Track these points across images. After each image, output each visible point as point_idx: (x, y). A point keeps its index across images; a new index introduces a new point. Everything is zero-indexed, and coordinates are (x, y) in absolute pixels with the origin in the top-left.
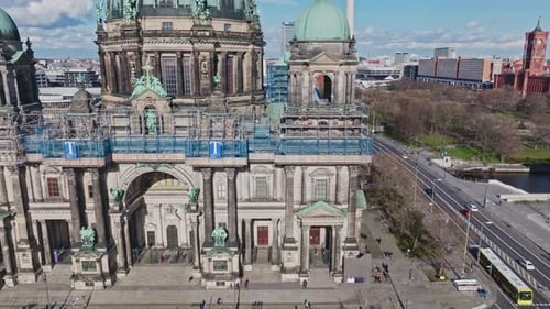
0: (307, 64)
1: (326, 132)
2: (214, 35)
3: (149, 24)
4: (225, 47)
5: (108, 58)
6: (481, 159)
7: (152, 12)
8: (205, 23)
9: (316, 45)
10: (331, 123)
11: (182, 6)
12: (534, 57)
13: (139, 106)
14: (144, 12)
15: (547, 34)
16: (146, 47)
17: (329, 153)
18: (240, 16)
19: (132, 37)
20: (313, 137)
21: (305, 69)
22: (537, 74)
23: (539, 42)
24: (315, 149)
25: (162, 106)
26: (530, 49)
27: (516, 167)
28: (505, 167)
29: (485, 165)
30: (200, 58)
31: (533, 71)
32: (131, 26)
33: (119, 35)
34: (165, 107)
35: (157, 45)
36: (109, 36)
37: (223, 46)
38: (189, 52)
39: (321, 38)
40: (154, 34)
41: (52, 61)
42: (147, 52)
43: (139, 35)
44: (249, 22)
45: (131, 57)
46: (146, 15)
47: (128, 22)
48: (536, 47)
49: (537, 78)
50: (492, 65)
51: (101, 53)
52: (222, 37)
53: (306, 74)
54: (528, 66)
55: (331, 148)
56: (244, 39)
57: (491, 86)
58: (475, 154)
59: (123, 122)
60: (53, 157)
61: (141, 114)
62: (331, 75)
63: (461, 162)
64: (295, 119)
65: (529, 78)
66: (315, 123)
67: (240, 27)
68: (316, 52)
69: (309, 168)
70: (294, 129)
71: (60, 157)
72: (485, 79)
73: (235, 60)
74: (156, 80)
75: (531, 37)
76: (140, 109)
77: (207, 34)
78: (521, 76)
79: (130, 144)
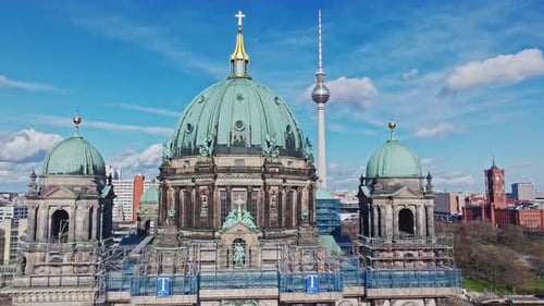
0: (390, 198)
1: (412, 264)
2: (282, 171)
3: (222, 161)
4: (290, 182)
5: (171, 193)
6: (493, 290)
7: (226, 150)
8: (276, 161)
9: (397, 181)
10: (415, 254)
11: (253, 146)
12: (496, 192)
13: (228, 239)
14: (218, 150)
15: (503, 171)
16: (219, 182)
17: (418, 286)
18: (299, 155)
19: (209, 172)
20: (399, 270)
21: (388, 203)
22: (502, 207)
23: (498, 178)
24: (406, 282)
25: (251, 239)
26: (491, 184)
27: (531, 299)
28: (520, 299)
29: (502, 298)
30: (270, 192)
31: (498, 204)
32: (208, 162)
33: (193, 170)
34: (254, 240)
35: (230, 180)
36: (178, 171)
37: (288, 181)
38: (259, 187)
39: (400, 174)
40: (228, 170)
41: (17, 195)
42: (219, 186)
43: (213, 171)
44: (306, 160)
45: (204, 191)
46: (220, 153)
47: (204, 159)
48: (496, 183)
49: (503, 210)
50: (457, 198)
51: (165, 188)
52: (289, 173)
53: (389, 207)
54: (492, 201)
55: (419, 281)
56: (304, 174)
57: (460, 218)
58: (485, 286)
59: (210, 257)
60: (140, 295)
61: (230, 248)
62: (412, 208)
63: (478, 294)
64: (382, 251)
65: (495, 210)
66: (401, 255)
67: (299, 164)
68: (397, 187)
69: (398, 301)
70: (382, 261)
71: (146, 294)
72: (453, 212)
73: (295, 194)
74: (247, 214)
75: (490, 174)
76: (229, 242)
77: (277, 170)
78: (488, 209)
79: (216, 279)
